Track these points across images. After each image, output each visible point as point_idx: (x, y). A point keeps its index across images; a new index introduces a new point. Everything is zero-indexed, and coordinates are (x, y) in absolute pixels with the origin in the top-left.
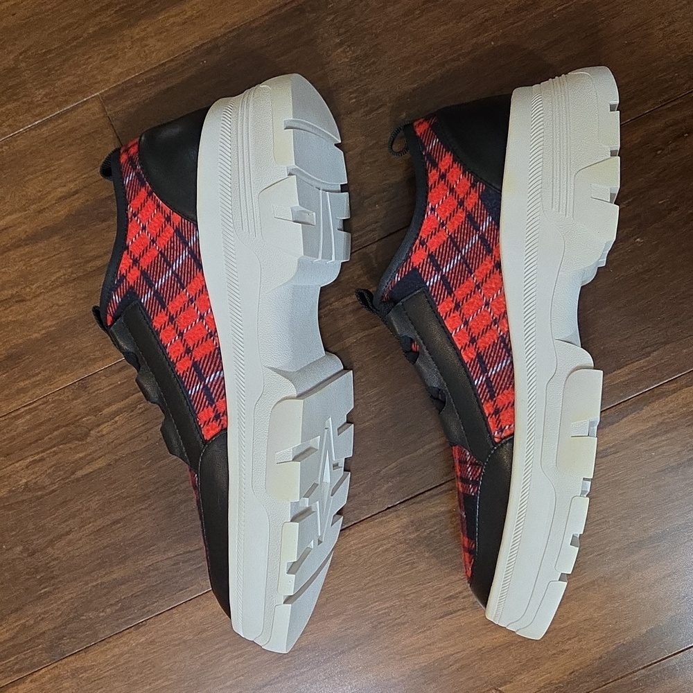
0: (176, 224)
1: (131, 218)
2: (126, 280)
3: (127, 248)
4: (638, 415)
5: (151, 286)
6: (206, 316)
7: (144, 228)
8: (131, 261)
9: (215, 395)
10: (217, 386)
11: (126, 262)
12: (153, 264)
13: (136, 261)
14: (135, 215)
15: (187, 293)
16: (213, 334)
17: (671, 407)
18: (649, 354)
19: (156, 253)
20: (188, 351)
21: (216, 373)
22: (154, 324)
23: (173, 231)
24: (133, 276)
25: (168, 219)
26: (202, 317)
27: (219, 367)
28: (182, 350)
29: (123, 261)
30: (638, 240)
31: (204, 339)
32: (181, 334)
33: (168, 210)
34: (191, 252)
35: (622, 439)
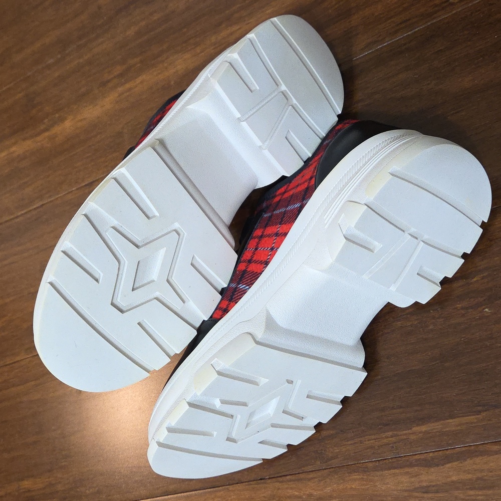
4: (461, 465)
10: (240, 294)
15: (279, 229)
17: (491, 466)
18: (479, 412)
21: (246, 286)
27: (251, 284)
30: (487, 310)
35: (443, 481)
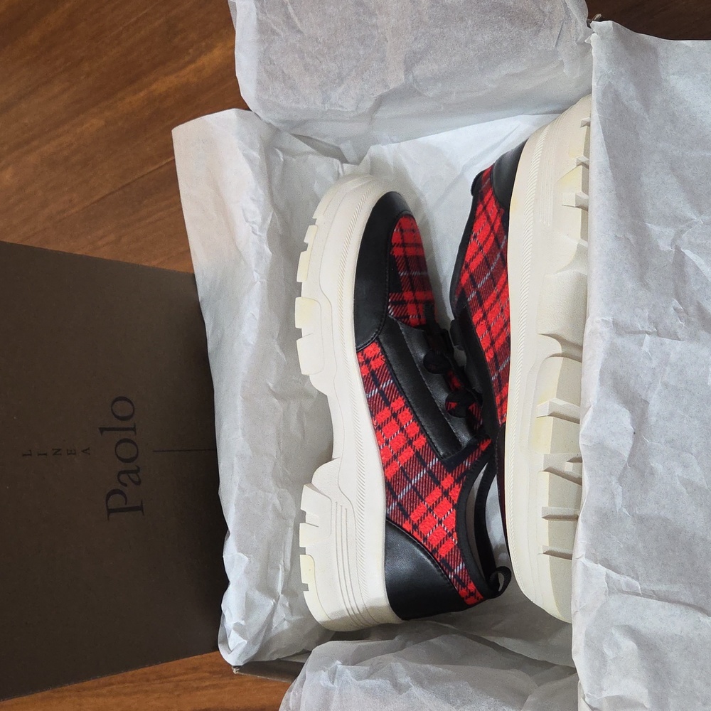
0: (407, 522)
1: (453, 532)
2: (454, 479)
3: (454, 506)
5: (429, 472)
6: (383, 444)
7: (440, 522)
8: (450, 494)
9: (370, 380)
10: (369, 386)
11: (455, 493)
12: (429, 491)
13: (446, 493)
14: (450, 535)
15: (398, 464)
16: (378, 429)
19: (427, 499)
20: (395, 415)
21: (371, 395)
22: (425, 439)
23: (411, 516)
24: (447, 482)
25: (415, 527)
26: (387, 443)
28: (400, 416)
29: (457, 494)
31: (384, 424)
32: (402, 429)
33: (415, 534)
34: (395, 498)
